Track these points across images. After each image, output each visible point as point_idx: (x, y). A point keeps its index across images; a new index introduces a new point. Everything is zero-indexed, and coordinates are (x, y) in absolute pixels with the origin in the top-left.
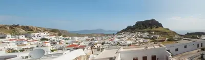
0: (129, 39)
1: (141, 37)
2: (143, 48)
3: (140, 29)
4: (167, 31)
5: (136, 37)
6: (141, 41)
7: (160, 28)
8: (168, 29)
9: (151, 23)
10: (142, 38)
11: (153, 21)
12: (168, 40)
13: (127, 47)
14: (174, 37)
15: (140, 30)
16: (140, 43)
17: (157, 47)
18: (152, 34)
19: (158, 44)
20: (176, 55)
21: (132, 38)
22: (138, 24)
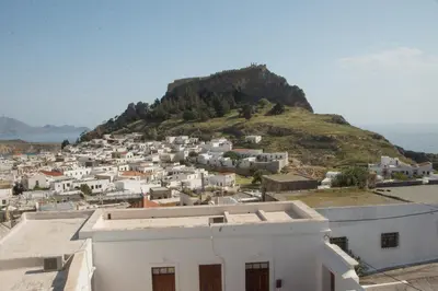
0: (135, 169)
1: (194, 161)
2: (204, 221)
3: (188, 118)
4: (333, 131)
5: (167, 162)
6: (194, 180)
7: (296, 112)
8: (338, 120)
9: (242, 84)
10: (198, 165)
11: (256, 73)
12: (340, 182)
13: (124, 209)
14: (373, 169)
15: (188, 126)
16: (186, 192)
17: (276, 217)
18: (251, 145)
19: (283, 200)
20: (385, 271)
21: (150, 167)
22: (178, 91)
